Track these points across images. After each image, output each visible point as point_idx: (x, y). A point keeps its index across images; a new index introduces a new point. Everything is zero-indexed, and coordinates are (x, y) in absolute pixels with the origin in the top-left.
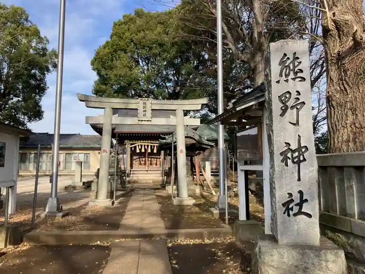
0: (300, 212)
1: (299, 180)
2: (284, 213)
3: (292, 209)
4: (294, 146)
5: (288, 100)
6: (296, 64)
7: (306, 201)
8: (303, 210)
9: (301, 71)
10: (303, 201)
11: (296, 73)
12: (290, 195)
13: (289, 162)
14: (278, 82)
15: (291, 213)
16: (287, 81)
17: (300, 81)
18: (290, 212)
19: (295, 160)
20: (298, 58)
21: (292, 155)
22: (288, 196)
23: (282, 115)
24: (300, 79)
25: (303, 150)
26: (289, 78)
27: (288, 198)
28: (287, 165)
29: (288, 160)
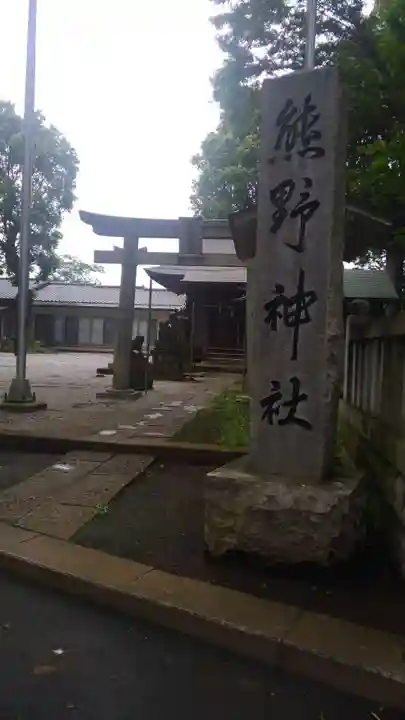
0: (291, 419)
1: (294, 357)
2: (263, 417)
3: (277, 411)
4: (290, 292)
5: (287, 199)
6: (310, 119)
7: (304, 397)
8: (296, 415)
9: (317, 135)
10: (297, 398)
11: (306, 141)
12: (276, 384)
13: (280, 322)
14: (272, 161)
15: (275, 418)
16: (288, 158)
17: (314, 156)
18: (274, 416)
19: (290, 320)
20: (313, 108)
21: (286, 310)
22: (272, 387)
23: (274, 230)
24: (313, 153)
25: (307, 299)
26: (294, 151)
27: (273, 390)
28: (274, 327)
29: (278, 319)
